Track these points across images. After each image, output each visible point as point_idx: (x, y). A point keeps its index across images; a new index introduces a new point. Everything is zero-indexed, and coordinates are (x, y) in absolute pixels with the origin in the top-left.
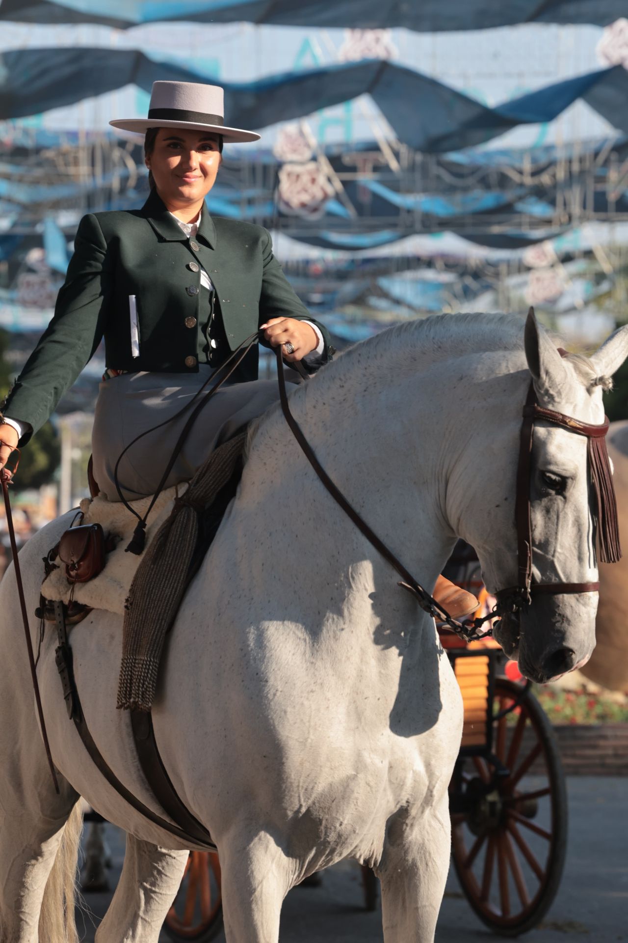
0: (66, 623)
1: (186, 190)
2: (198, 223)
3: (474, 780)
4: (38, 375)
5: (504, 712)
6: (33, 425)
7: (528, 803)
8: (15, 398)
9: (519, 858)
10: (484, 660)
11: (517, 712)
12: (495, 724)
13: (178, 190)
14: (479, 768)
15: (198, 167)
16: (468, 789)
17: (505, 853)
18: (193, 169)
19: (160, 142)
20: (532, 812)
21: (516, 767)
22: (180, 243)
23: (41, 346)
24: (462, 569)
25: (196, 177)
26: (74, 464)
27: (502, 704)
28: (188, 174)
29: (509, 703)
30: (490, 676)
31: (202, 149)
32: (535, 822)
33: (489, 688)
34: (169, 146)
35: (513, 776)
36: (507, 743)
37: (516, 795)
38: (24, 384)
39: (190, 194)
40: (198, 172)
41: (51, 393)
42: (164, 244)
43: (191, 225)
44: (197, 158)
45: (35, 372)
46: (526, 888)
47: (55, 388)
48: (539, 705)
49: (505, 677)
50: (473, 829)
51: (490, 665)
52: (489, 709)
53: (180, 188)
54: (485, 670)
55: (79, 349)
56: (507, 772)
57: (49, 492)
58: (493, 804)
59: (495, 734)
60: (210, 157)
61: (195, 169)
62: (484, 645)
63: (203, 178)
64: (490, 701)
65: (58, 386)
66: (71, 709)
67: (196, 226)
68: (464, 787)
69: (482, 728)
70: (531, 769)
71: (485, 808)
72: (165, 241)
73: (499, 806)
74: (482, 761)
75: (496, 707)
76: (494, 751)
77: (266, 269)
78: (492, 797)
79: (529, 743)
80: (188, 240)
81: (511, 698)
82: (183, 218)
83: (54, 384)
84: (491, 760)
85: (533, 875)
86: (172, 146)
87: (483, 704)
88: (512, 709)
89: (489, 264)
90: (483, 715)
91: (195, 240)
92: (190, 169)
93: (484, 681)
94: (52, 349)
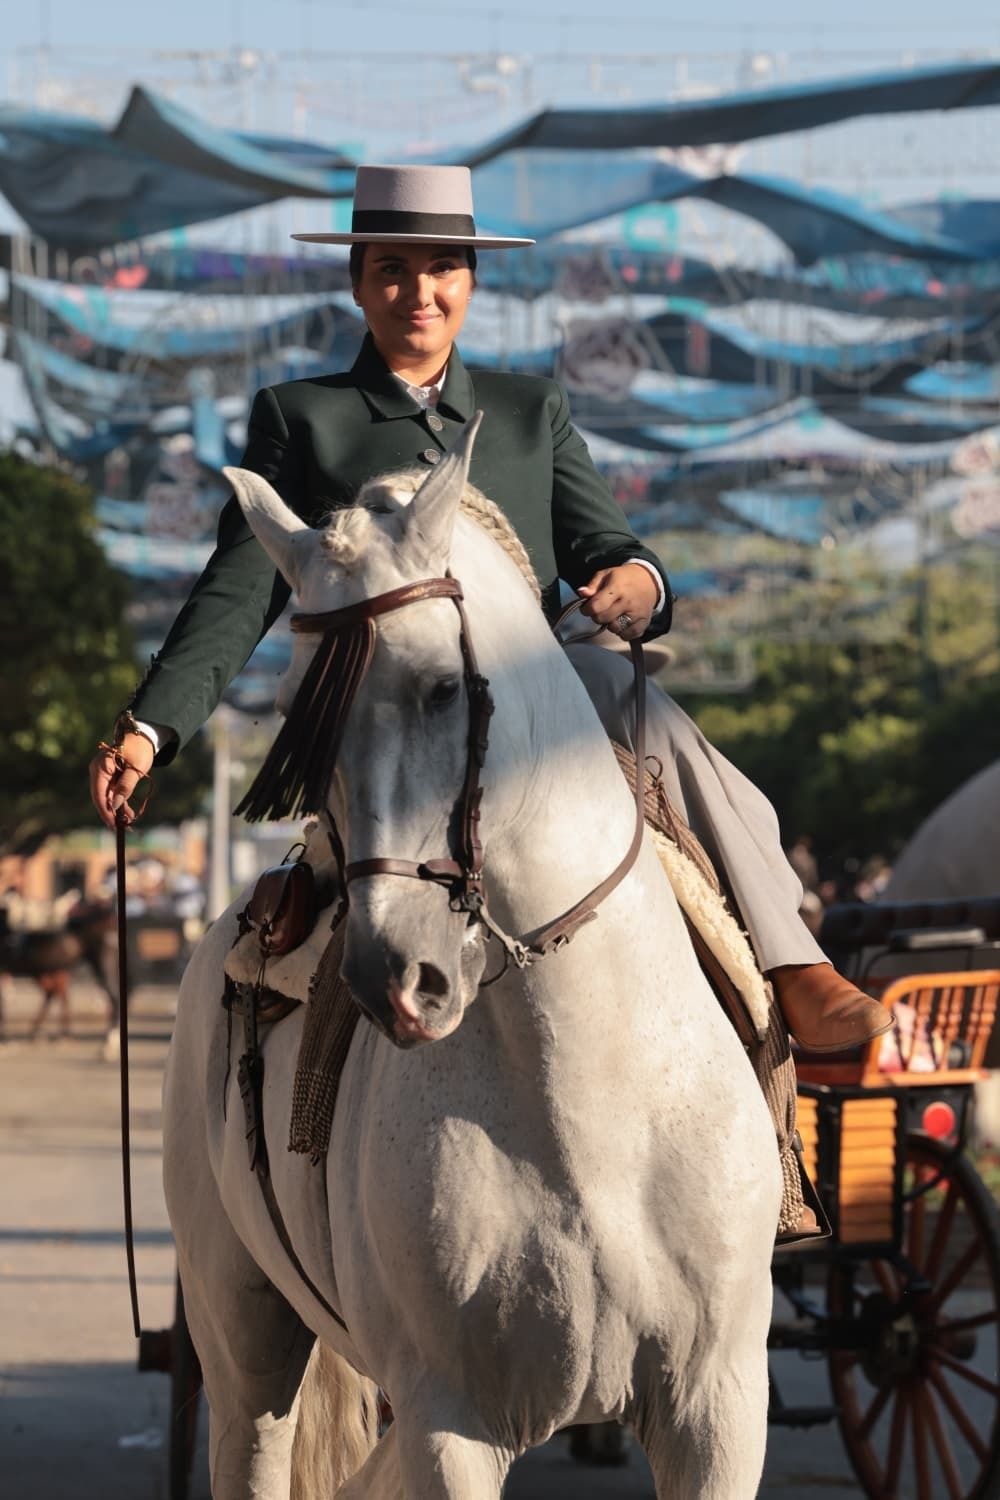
0: (258, 1019)
1: (416, 339)
2: (440, 386)
3: (873, 1296)
4: (186, 650)
5: (921, 1189)
6: (178, 730)
7: (962, 1334)
8: (150, 688)
9: (946, 1423)
10: (889, 1104)
11: (942, 1188)
12: (908, 1207)
13: (403, 339)
14: (880, 1278)
15: (433, 300)
16: (864, 1311)
17: (924, 1416)
18: (424, 305)
19: (370, 266)
20: (967, 1350)
21: (942, 1276)
22: (408, 420)
23: (192, 601)
24: (853, 958)
25: (431, 317)
26: (234, 786)
27: (918, 1175)
28: (417, 312)
29: (930, 1174)
30: (899, 1131)
31: (437, 270)
32: (973, 1365)
33: (897, 1150)
34: (383, 269)
35: (936, 1289)
36: (927, 1236)
37: (941, 1323)
38: (165, 666)
39: (422, 345)
40: (433, 310)
41: (209, 677)
42: (383, 424)
43: (427, 389)
44: (428, 285)
45: (183, 644)
46: (958, 1473)
47: (216, 669)
48: (978, 1178)
49: (923, 1132)
50: (873, 1376)
51: (898, 1113)
52: (897, 1184)
53: (407, 337)
54: (890, 1120)
55: (252, 603)
56: (926, 1285)
57: (195, 831)
58: (903, 1336)
59: (907, 1222)
60: (451, 282)
61: (428, 305)
62: (889, 1080)
63: (444, 317)
64: (898, 1169)
65: (220, 665)
66: (253, 1153)
67: (436, 389)
68: (857, 1308)
69: (886, 1213)
70: (965, 1280)
71: (890, 1343)
72: (385, 419)
73: (914, 1340)
74: (886, 1267)
75: (909, 1178)
76: (905, 1250)
77: (557, 452)
78: (903, 1325)
79: (961, 1238)
80: (423, 413)
81: (934, 1166)
82: (414, 381)
83: (212, 664)
84: (899, 1266)
85: (970, 1452)
86: (389, 270)
87: (887, 1174)
88: (934, 1183)
89: (894, 468)
90: (886, 1192)
91: (435, 412)
92: (419, 306)
93: (889, 1138)
94: (210, 605)
